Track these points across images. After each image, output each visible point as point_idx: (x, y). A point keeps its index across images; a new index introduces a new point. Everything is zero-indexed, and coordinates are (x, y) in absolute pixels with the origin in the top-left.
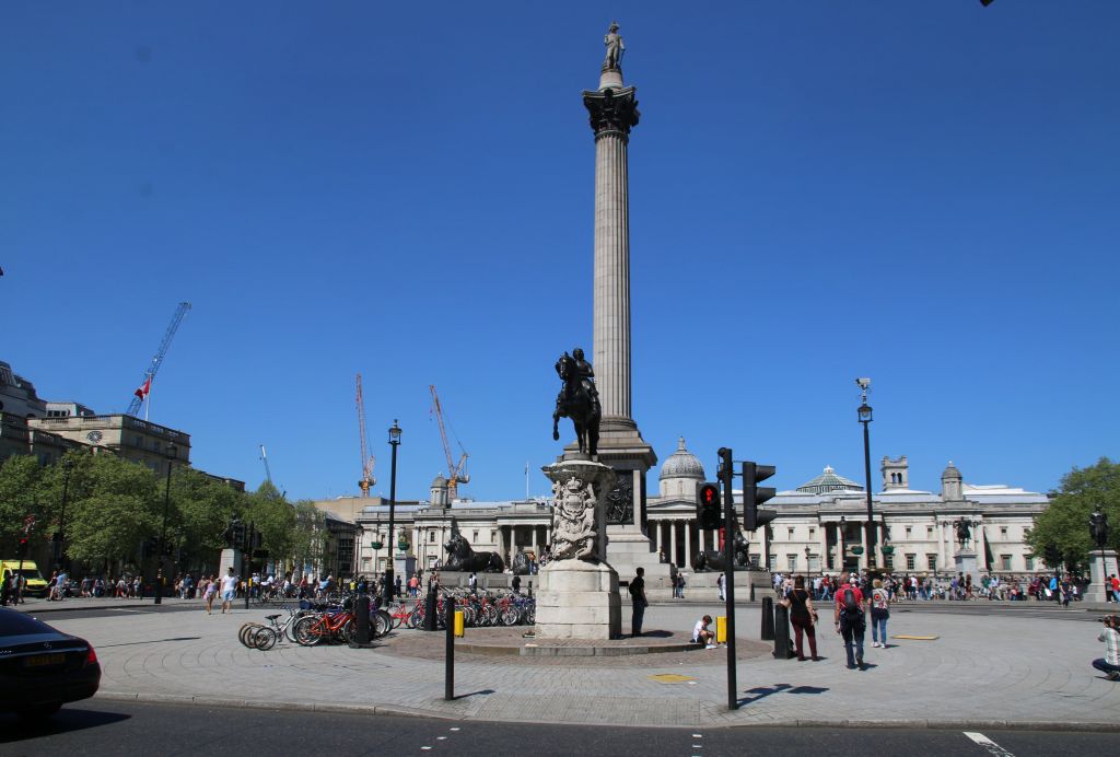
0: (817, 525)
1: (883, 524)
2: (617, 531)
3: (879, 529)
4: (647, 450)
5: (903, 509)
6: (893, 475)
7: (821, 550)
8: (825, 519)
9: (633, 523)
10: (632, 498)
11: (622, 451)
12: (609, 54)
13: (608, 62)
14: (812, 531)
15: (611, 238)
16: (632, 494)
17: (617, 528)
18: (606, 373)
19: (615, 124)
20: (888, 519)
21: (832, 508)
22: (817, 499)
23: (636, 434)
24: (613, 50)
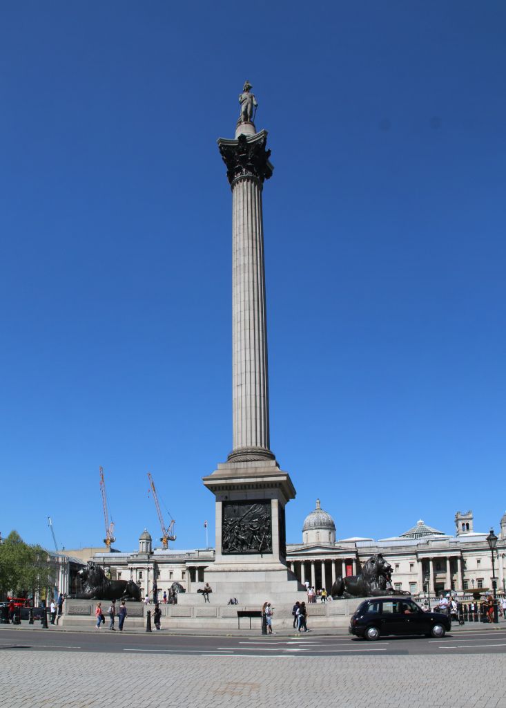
0: (416, 561)
1: (461, 558)
2: (256, 561)
3: (459, 561)
4: (285, 478)
5: (475, 546)
6: (463, 524)
7: (419, 578)
8: (421, 556)
9: (271, 553)
10: (270, 527)
11: (259, 480)
12: (243, 109)
13: (243, 117)
14: (412, 565)
15: (247, 275)
16: (271, 523)
17: (256, 557)
18: (244, 405)
19: (248, 168)
20: (464, 554)
21: (427, 548)
22: (416, 542)
23: (273, 463)
24: (247, 107)
